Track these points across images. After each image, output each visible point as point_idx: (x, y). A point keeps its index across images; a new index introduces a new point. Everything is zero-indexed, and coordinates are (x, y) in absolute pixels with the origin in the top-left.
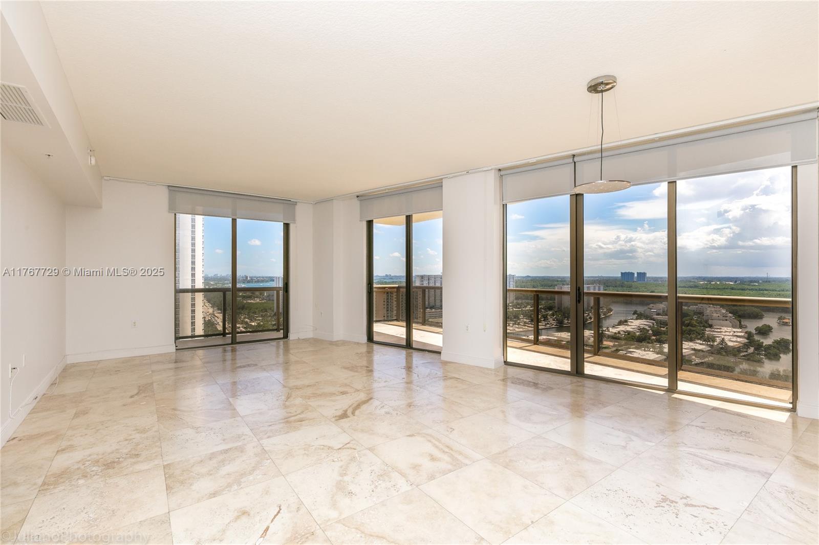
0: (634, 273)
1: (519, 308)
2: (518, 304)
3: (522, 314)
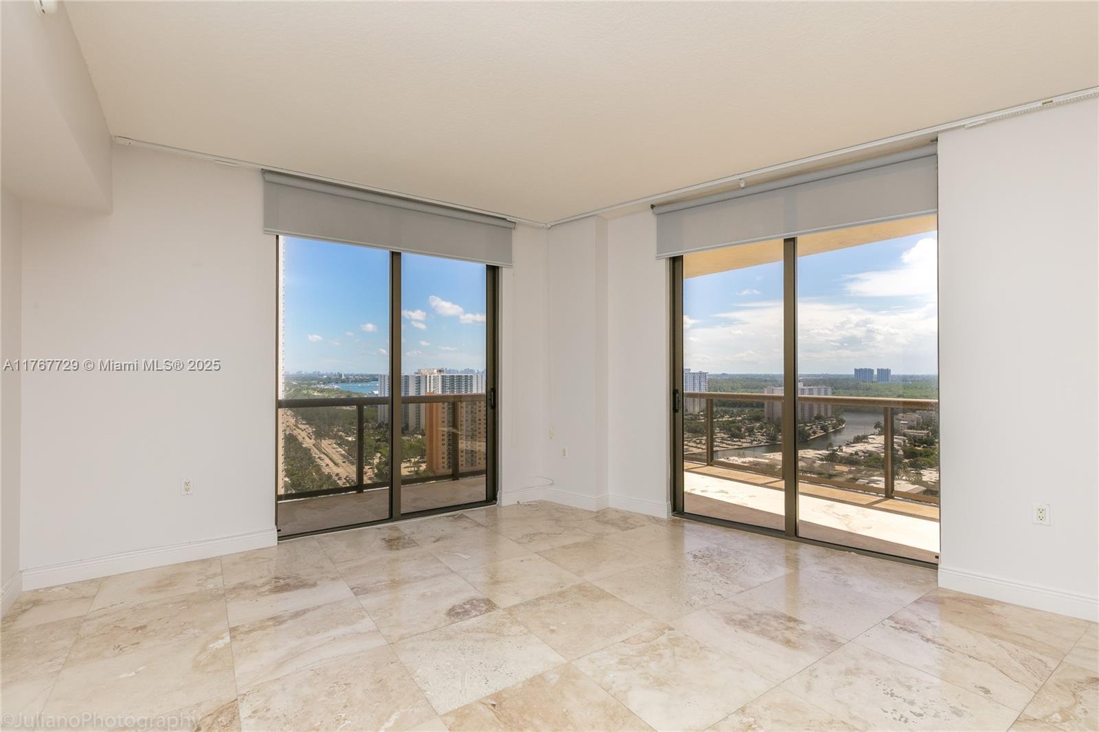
0: (873, 370)
3: (719, 427)
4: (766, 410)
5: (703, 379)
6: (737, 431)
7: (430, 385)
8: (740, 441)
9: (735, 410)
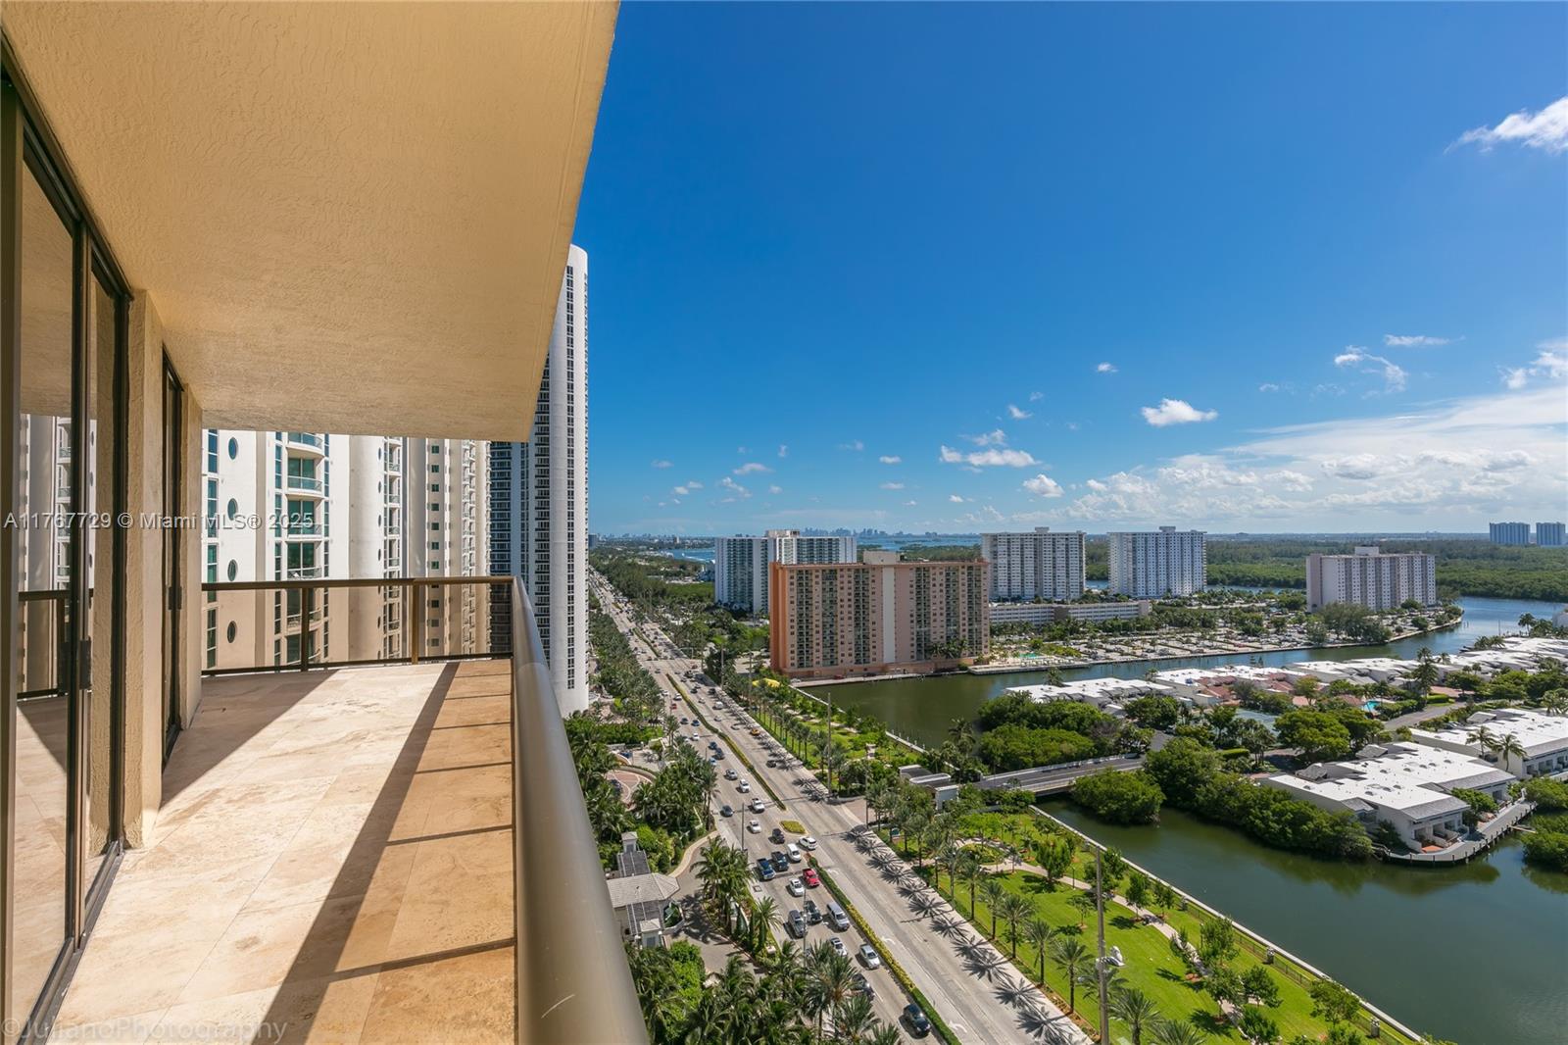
0: (1528, 526)
1: (1215, 604)
2: (1214, 595)
3: (1222, 618)
4: (1308, 589)
5: (1197, 543)
6: (1253, 626)
7: (780, 552)
8: (1258, 641)
9: (1255, 592)
